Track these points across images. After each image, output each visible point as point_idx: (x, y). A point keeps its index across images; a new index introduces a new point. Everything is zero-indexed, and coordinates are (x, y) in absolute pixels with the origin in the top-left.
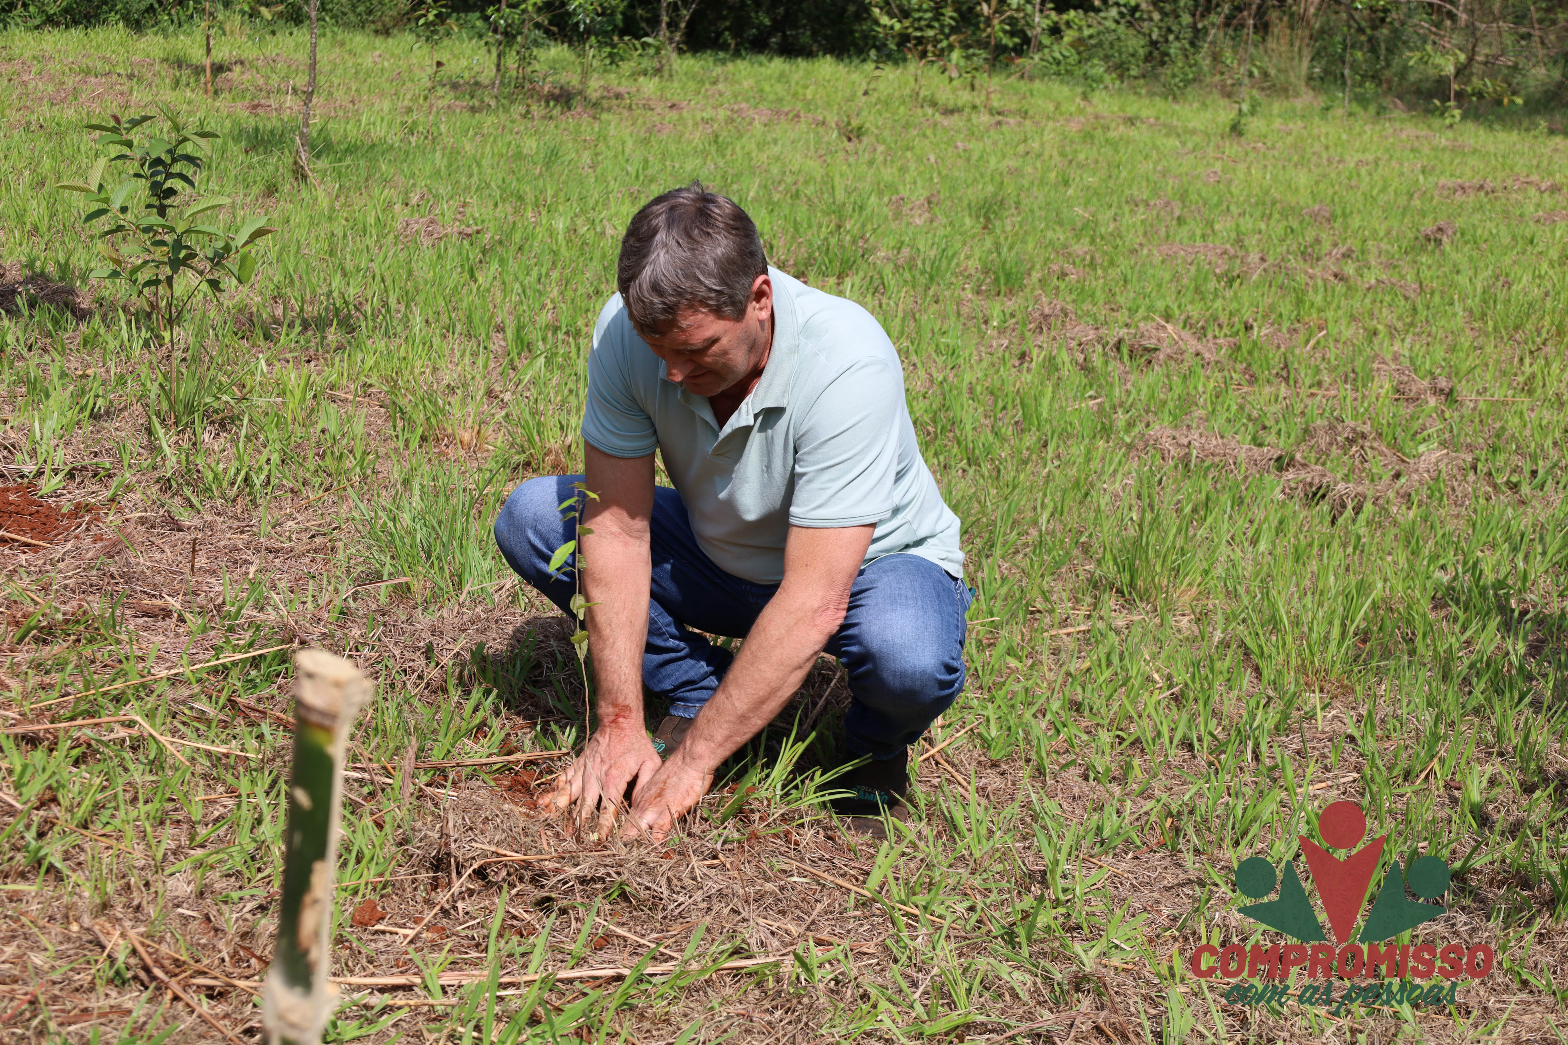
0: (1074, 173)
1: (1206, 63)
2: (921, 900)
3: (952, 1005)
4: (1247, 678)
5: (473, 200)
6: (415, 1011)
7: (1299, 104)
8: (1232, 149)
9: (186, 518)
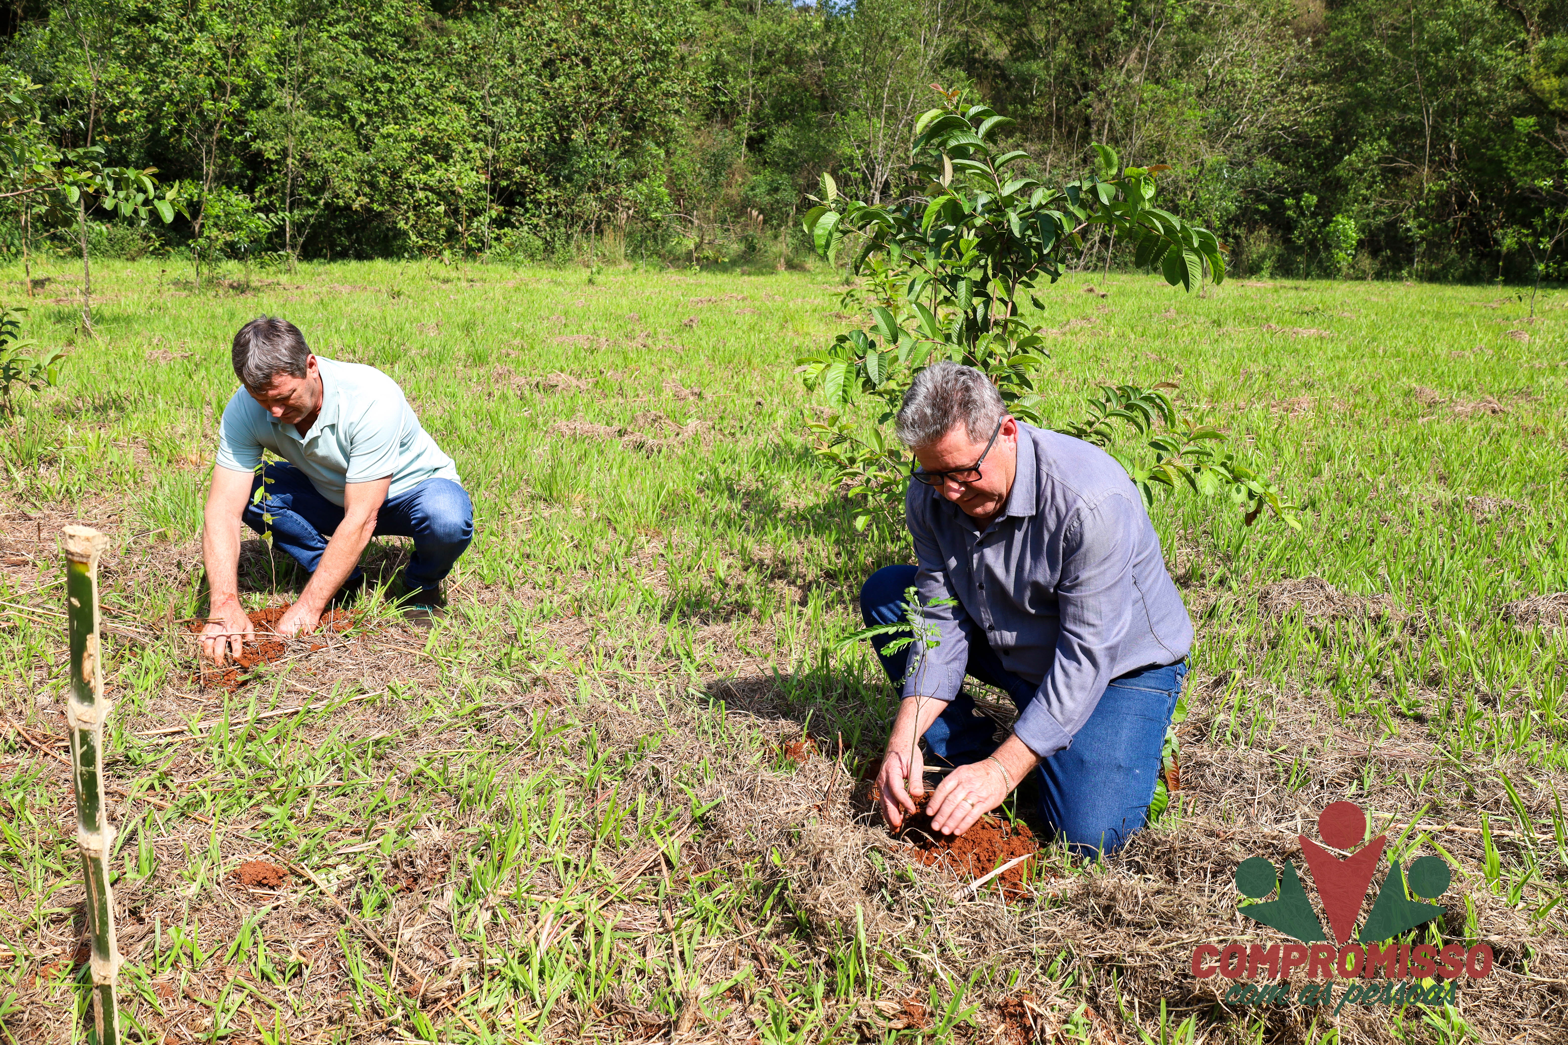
0: (511, 307)
1: (574, 251)
2: (453, 654)
3: (472, 701)
4: (610, 533)
5: (188, 339)
6: (185, 743)
7: (622, 268)
8: (590, 290)
9: (33, 513)
